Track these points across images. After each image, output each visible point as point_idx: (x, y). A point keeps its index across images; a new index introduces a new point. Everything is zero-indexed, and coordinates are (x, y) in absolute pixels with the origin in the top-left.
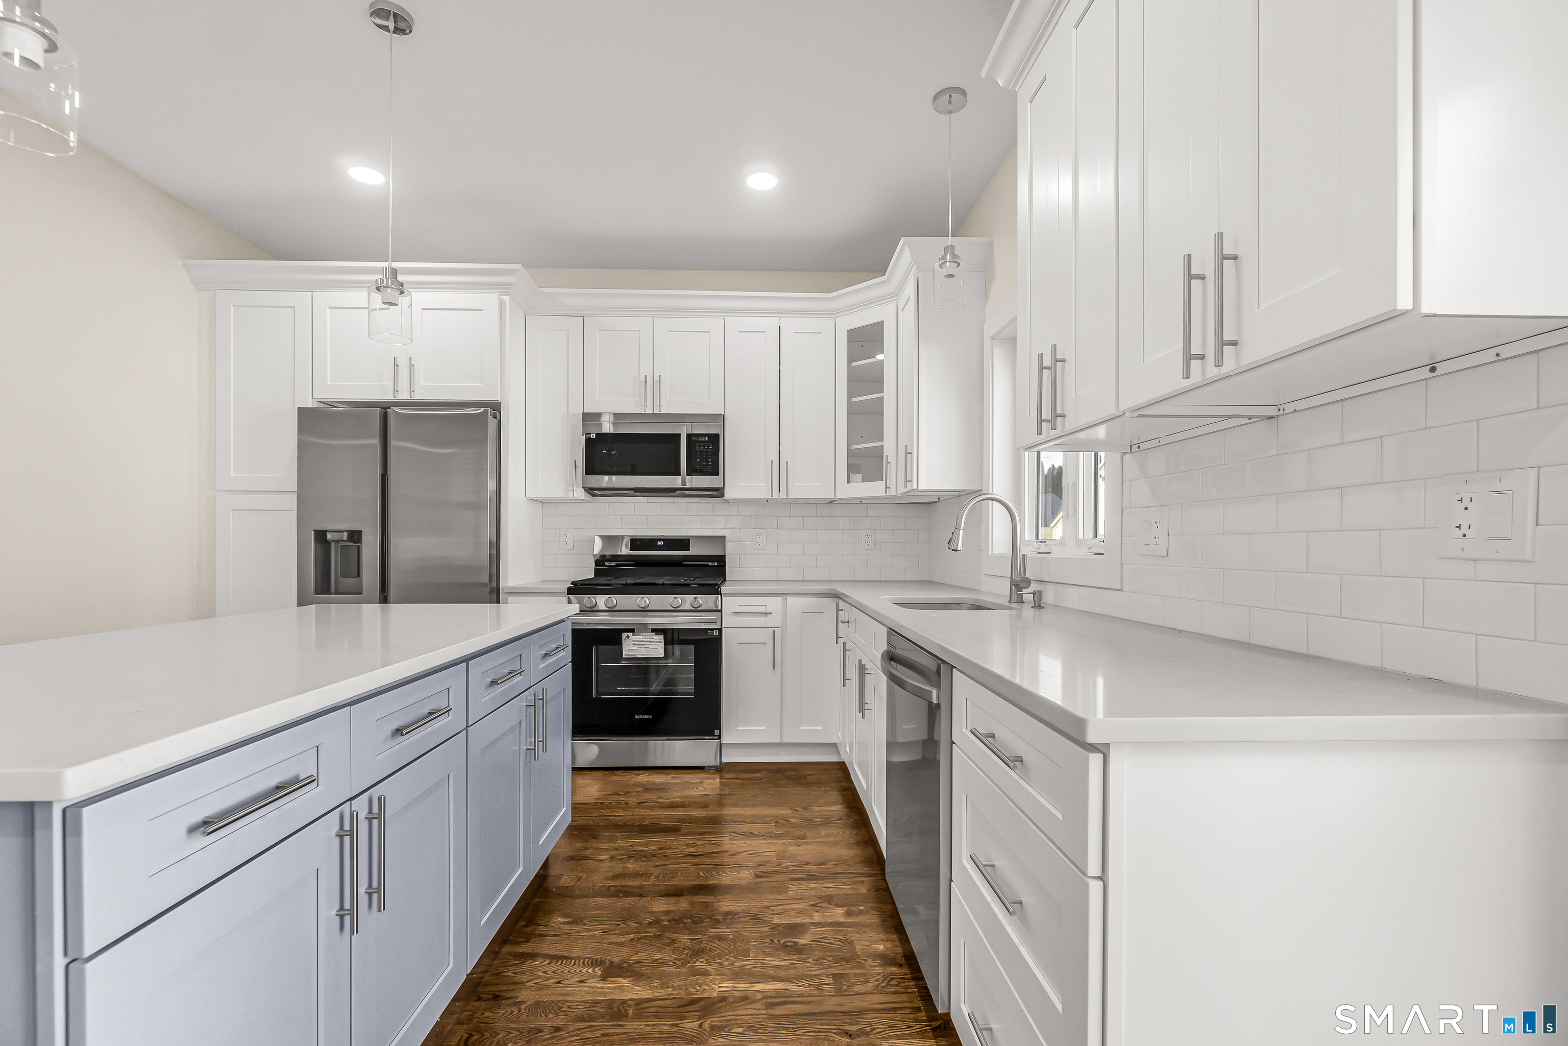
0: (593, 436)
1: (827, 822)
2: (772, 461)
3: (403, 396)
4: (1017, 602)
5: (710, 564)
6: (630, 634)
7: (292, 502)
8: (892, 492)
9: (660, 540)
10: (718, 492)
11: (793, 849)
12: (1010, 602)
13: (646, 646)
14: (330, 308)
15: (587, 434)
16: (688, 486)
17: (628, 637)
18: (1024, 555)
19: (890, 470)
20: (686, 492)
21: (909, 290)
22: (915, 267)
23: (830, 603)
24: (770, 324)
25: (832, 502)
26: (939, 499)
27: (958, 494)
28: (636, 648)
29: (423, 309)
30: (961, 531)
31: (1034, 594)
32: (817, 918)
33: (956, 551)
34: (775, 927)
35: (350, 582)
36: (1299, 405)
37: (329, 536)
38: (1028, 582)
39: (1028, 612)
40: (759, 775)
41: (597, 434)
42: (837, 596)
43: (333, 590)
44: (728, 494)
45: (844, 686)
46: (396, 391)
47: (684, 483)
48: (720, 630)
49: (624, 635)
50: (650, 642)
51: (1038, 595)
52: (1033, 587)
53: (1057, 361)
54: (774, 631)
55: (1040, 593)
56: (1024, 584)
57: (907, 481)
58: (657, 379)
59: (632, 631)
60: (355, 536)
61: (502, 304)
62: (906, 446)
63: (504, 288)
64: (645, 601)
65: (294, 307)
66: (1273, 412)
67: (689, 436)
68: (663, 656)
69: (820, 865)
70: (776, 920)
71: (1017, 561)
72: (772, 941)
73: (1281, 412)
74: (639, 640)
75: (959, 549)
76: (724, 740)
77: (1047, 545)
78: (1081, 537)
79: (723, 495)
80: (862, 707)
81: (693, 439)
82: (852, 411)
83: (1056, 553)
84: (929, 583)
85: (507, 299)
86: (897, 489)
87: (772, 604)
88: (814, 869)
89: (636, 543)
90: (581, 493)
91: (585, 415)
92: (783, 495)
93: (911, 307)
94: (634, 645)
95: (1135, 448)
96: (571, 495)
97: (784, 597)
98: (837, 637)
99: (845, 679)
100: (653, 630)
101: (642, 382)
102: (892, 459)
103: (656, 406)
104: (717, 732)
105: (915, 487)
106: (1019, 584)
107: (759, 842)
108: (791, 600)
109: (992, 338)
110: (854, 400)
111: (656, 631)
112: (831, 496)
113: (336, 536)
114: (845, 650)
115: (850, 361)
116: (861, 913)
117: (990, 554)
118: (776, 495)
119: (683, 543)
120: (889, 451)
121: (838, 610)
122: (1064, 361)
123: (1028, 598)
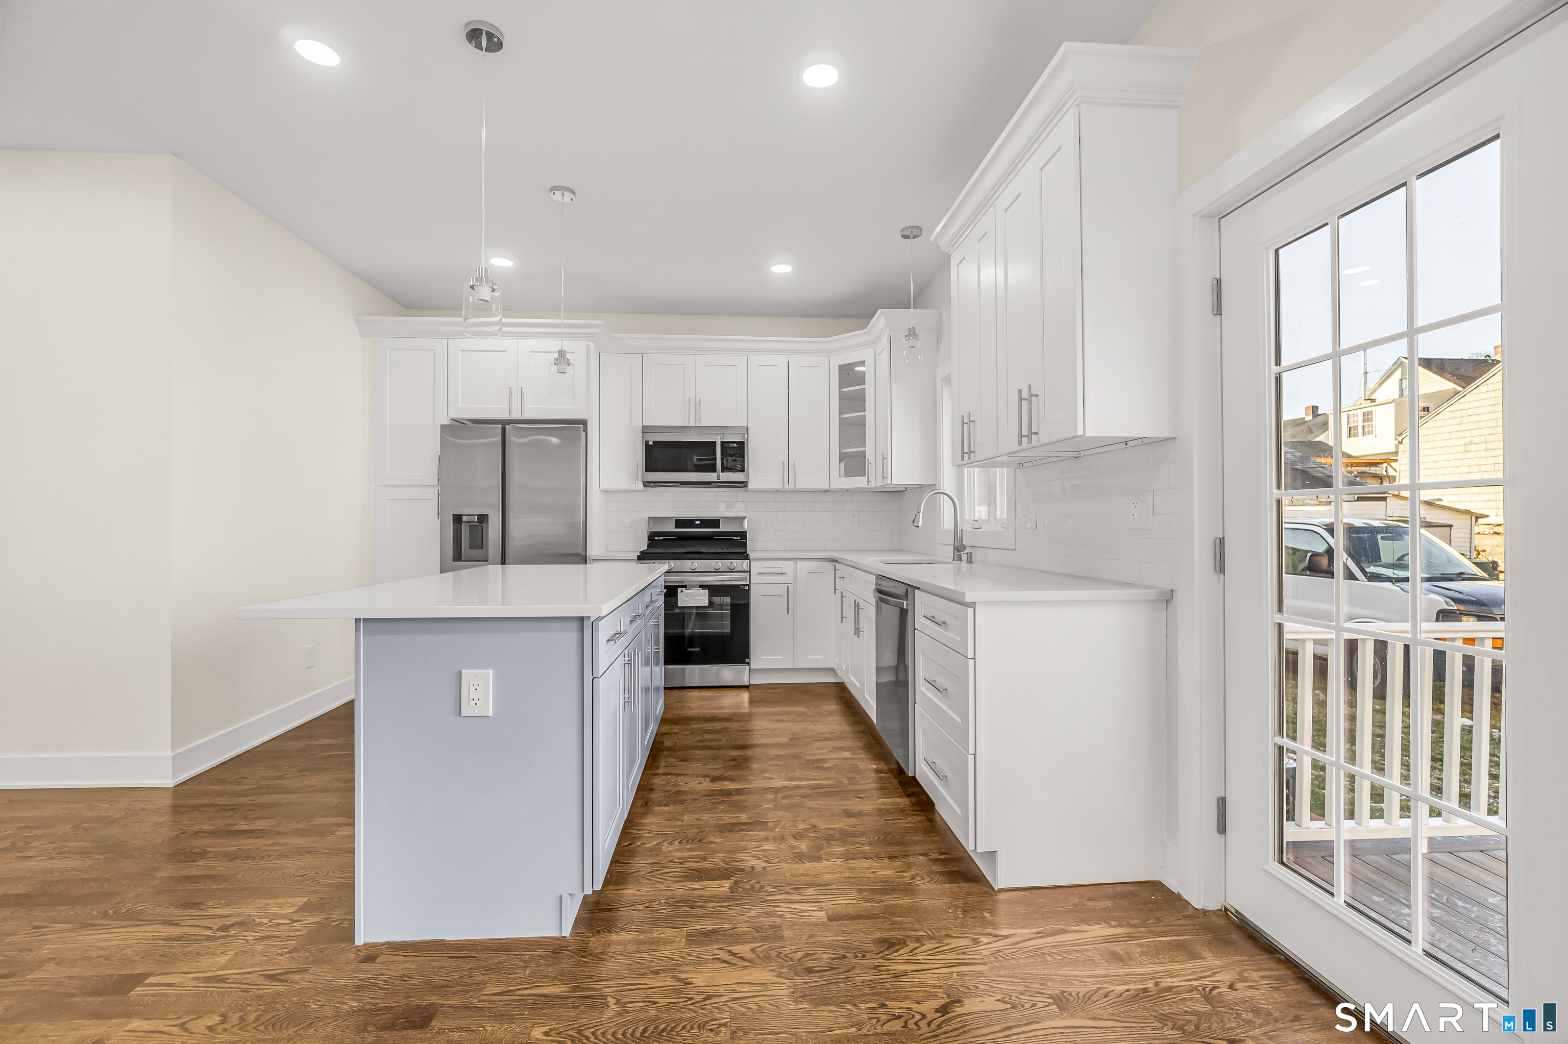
0: (651, 443)
1: (831, 713)
2: (783, 462)
3: (516, 416)
4: (958, 560)
5: (735, 538)
6: (684, 589)
7: (433, 494)
8: (873, 485)
9: (697, 520)
10: (743, 484)
11: (812, 727)
12: (953, 560)
13: (695, 598)
14: (461, 351)
15: (646, 441)
16: (721, 480)
17: (682, 591)
18: (962, 530)
19: (871, 468)
20: (718, 484)
21: (885, 341)
22: (888, 328)
23: (829, 566)
24: (782, 359)
25: (826, 491)
26: (906, 489)
27: (920, 486)
28: (688, 599)
29: (530, 352)
30: (921, 514)
31: (967, 554)
32: (834, 756)
33: (918, 527)
34: (808, 760)
35: (476, 552)
36: (1087, 453)
37: (464, 519)
38: (965, 547)
39: (964, 565)
40: (778, 690)
41: (654, 442)
42: (834, 561)
43: (463, 559)
44: (751, 486)
45: (842, 622)
46: (510, 412)
47: (718, 477)
48: (749, 585)
49: (679, 590)
50: (698, 595)
51: (970, 555)
52: (968, 550)
53: (971, 421)
54: (788, 586)
55: (971, 553)
56: (962, 549)
57: (883, 478)
58: (697, 400)
59: (685, 586)
60: (483, 518)
61: (588, 347)
62: (883, 454)
63: (590, 337)
64: (695, 565)
65: (434, 350)
66: (1076, 454)
67: (722, 443)
68: (707, 605)
69: (832, 733)
70: (808, 757)
71: (958, 534)
72: (808, 765)
73: (1080, 455)
74: (690, 593)
75: (920, 526)
76: (753, 666)
77: (979, 523)
78: (998, 517)
79: (746, 486)
80: (857, 631)
81: (726, 445)
82: (843, 423)
83: (985, 528)
84: (900, 551)
85: (591, 344)
86: (876, 482)
87: (787, 566)
88: (828, 736)
89: (679, 523)
90: (640, 486)
91: (644, 427)
92: (791, 486)
93: (886, 353)
94: (687, 597)
95: (1021, 465)
96: (633, 487)
97: (795, 561)
98: (835, 589)
99: (842, 617)
100: (700, 586)
101: (686, 403)
102: (872, 461)
103: (697, 420)
104: (747, 660)
105: (889, 482)
106: (959, 549)
107: (787, 724)
108: (799, 563)
109: (942, 380)
110: (844, 416)
111: (703, 587)
112: (827, 487)
113: (470, 519)
114: (842, 597)
115: (840, 388)
116: (860, 754)
117: (942, 529)
118: (786, 486)
119: (715, 523)
120: (869, 455)
121: (835, 570)
122: (974, 421)
123: (964, 557)
